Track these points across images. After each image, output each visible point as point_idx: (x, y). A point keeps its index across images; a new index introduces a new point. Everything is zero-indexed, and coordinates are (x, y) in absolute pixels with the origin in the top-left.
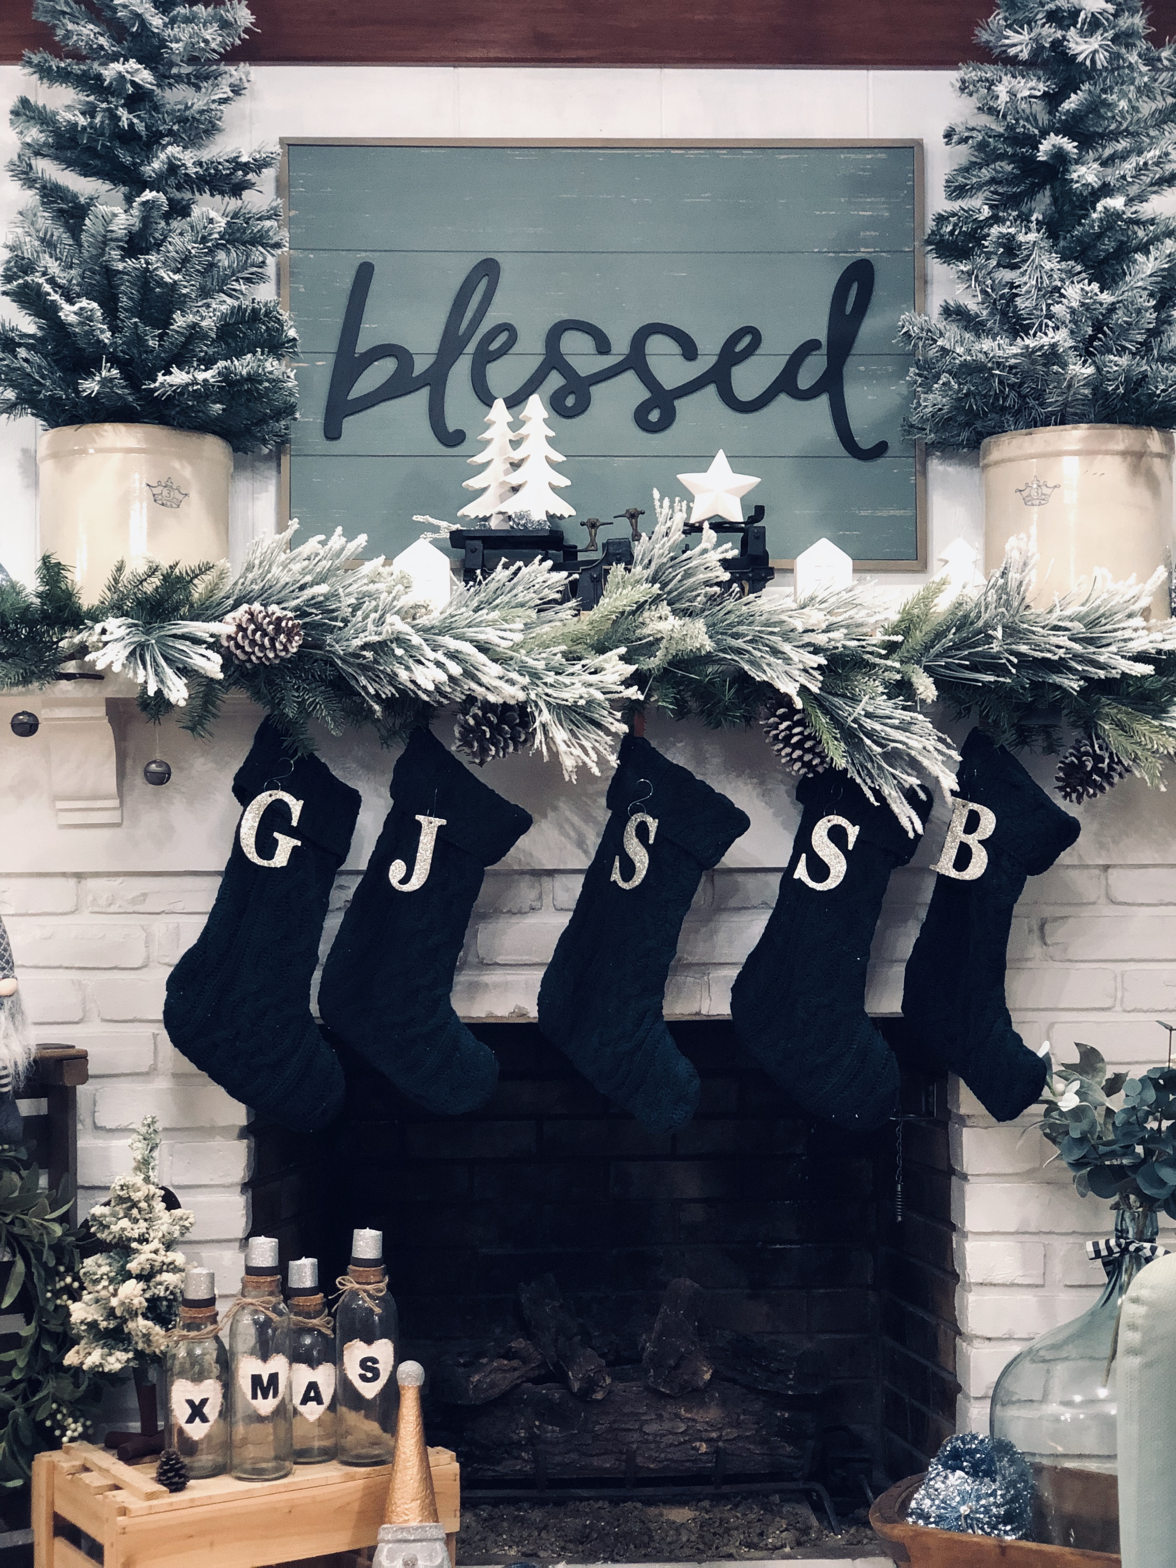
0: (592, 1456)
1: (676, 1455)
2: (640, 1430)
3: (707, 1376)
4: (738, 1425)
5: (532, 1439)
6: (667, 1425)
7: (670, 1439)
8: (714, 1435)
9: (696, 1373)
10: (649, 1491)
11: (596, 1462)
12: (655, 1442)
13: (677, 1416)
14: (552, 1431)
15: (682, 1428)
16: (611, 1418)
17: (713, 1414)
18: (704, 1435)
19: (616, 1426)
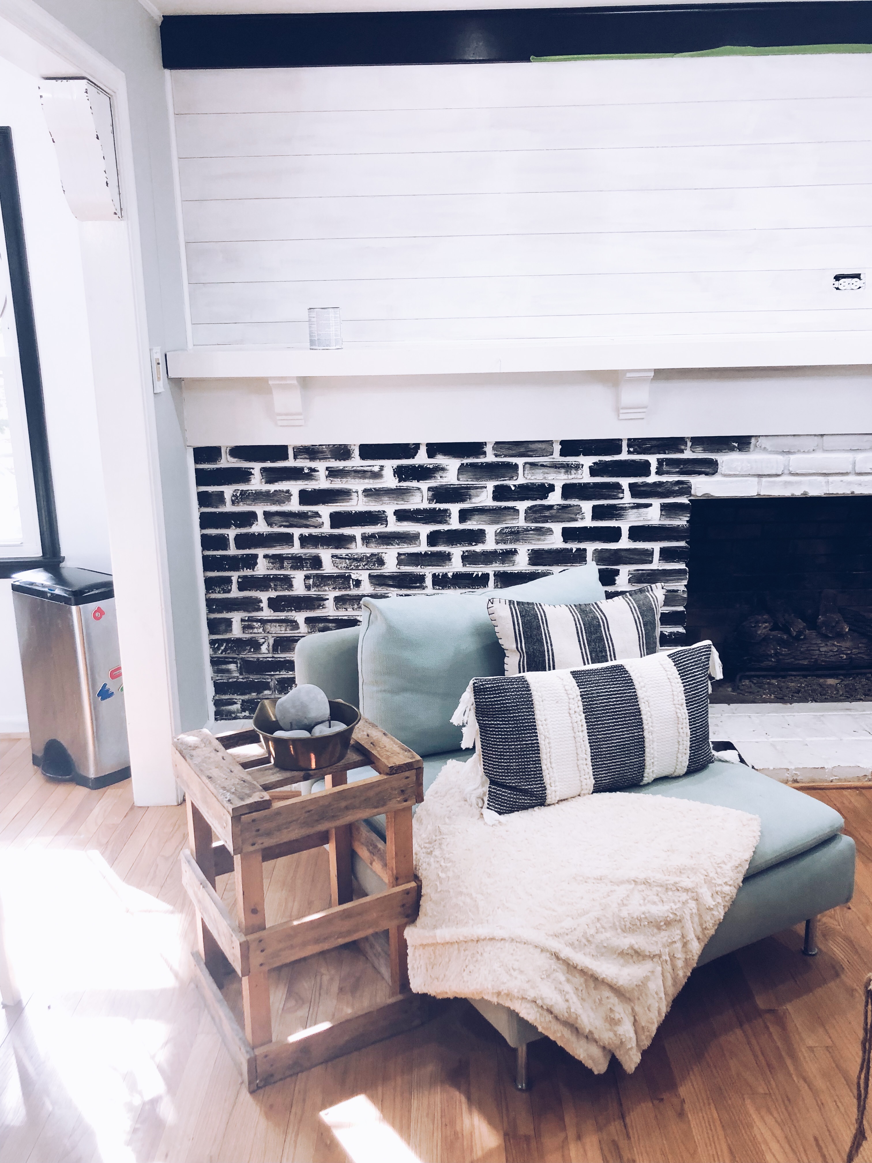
0: (799, 660)
1: (833, 659)
2: (819, 650)
3: (847, 630)
4: (858, 648)
5: (776, 654)
6: (830, 648)
7: (831, 653)
8: (849, 652)
9: (842, 628)
10: (820, 672)
11: (801, 662)
12: (825, 655)
13: (834, 645)
14: (785, 651)
15: (836, 649)
16: (807, 645)
17: (848, 644)
18: (845, 652)
19: (809, 648)
